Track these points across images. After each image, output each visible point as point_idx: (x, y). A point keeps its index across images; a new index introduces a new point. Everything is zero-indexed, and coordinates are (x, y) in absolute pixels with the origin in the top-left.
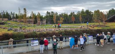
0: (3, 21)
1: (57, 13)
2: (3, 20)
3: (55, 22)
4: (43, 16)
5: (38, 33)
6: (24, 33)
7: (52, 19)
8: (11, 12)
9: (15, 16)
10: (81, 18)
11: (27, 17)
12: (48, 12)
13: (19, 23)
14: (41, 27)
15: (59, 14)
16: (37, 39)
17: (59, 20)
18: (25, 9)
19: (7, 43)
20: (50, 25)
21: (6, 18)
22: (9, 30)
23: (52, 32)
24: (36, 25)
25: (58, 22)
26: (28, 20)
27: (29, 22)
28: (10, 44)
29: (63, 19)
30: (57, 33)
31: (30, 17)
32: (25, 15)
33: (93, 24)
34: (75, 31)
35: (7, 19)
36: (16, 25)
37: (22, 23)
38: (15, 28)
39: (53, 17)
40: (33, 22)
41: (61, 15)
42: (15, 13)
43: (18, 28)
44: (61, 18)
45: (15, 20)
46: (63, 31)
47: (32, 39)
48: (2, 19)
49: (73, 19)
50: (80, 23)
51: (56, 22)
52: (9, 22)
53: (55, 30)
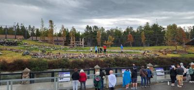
0: (16, 40)
1: (103, 29)
2: (16, 38)
3: (99, 43)
4: (81, 34)
5: (71, 60)
7: (94, 38)
8: (30, 26)
9: (35, 32)
10: (143, 38)
11: (54, 33)
12: (88, 26)
13: (40, 44)
14: (76, 51)
15: (106, 30)
16: (68, 70)
17: (107, 41)
18: (51, 22)
19: (21, 75)
21: (21, 35)
22: (24, 55)
23: (94, 59)
24: (68, 47)
25: (105, 43)
26: (56, 39)
27: (57, 42)
28: (25, 77)
29: (114, 38)
30: (101, 62)
31: (60, 35)
32: (52, 31)
33: (165, 47)
34: (134, 59)
35: (22, 37)
36: (36, 47)
37: (45, 44)
38: (34, 51)
39: (96, 34)
40: (63, 43)
41: (110, 33)
42: (36, 28)
43: (39, 52)
44: (110, 37)
45: (34, 38)
46: (113, 58)
47: (60, 70)
48: (14, 36)
49: (131, 40)
50: (142, 45)
51: (101, 44)
52: (25, 42)
53: (99, 56)
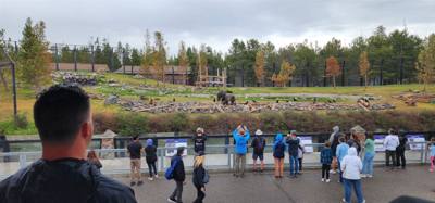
0: (94, 74)
1: (270, 46)
2: (93, 71)
3: (261, 78)
4: (223, 58)
5: (193, 117)
6: (151, 115)
7: (250, 66)
8: (120, 44)
9: (130, 57)
10: (364, 66)
11: (168, 58)
12: (236, 41)
13: (140, 82)
14: (208, 96)
15: (277, 49)
17: (277, 73)
18: (158, 35)
20: (243, 89)
21: (103, 63)
22: (106, 105)
23: (240, 115)
24: (193, 88)
25: (273, 79)
26: (169, 70)
27: (173, 78)
29: (294, 68)
31: (177, 62)
32: (162, 53)
33: (416, 88)
35: (104, 67)
36: (131, 87)
37: (149, 82)
38: (127, 97)
39: (253, 59)
40: (184, 79)
41: (287, 54)
42: (132, 46)
43: (136, 99)
44: (285, 65)
45: (128, 68)
48: (90, 66)
49: (336, 71)
50: (362, 83)
51: (266, 80)
52: (112, 77)
53: (254, 109)
